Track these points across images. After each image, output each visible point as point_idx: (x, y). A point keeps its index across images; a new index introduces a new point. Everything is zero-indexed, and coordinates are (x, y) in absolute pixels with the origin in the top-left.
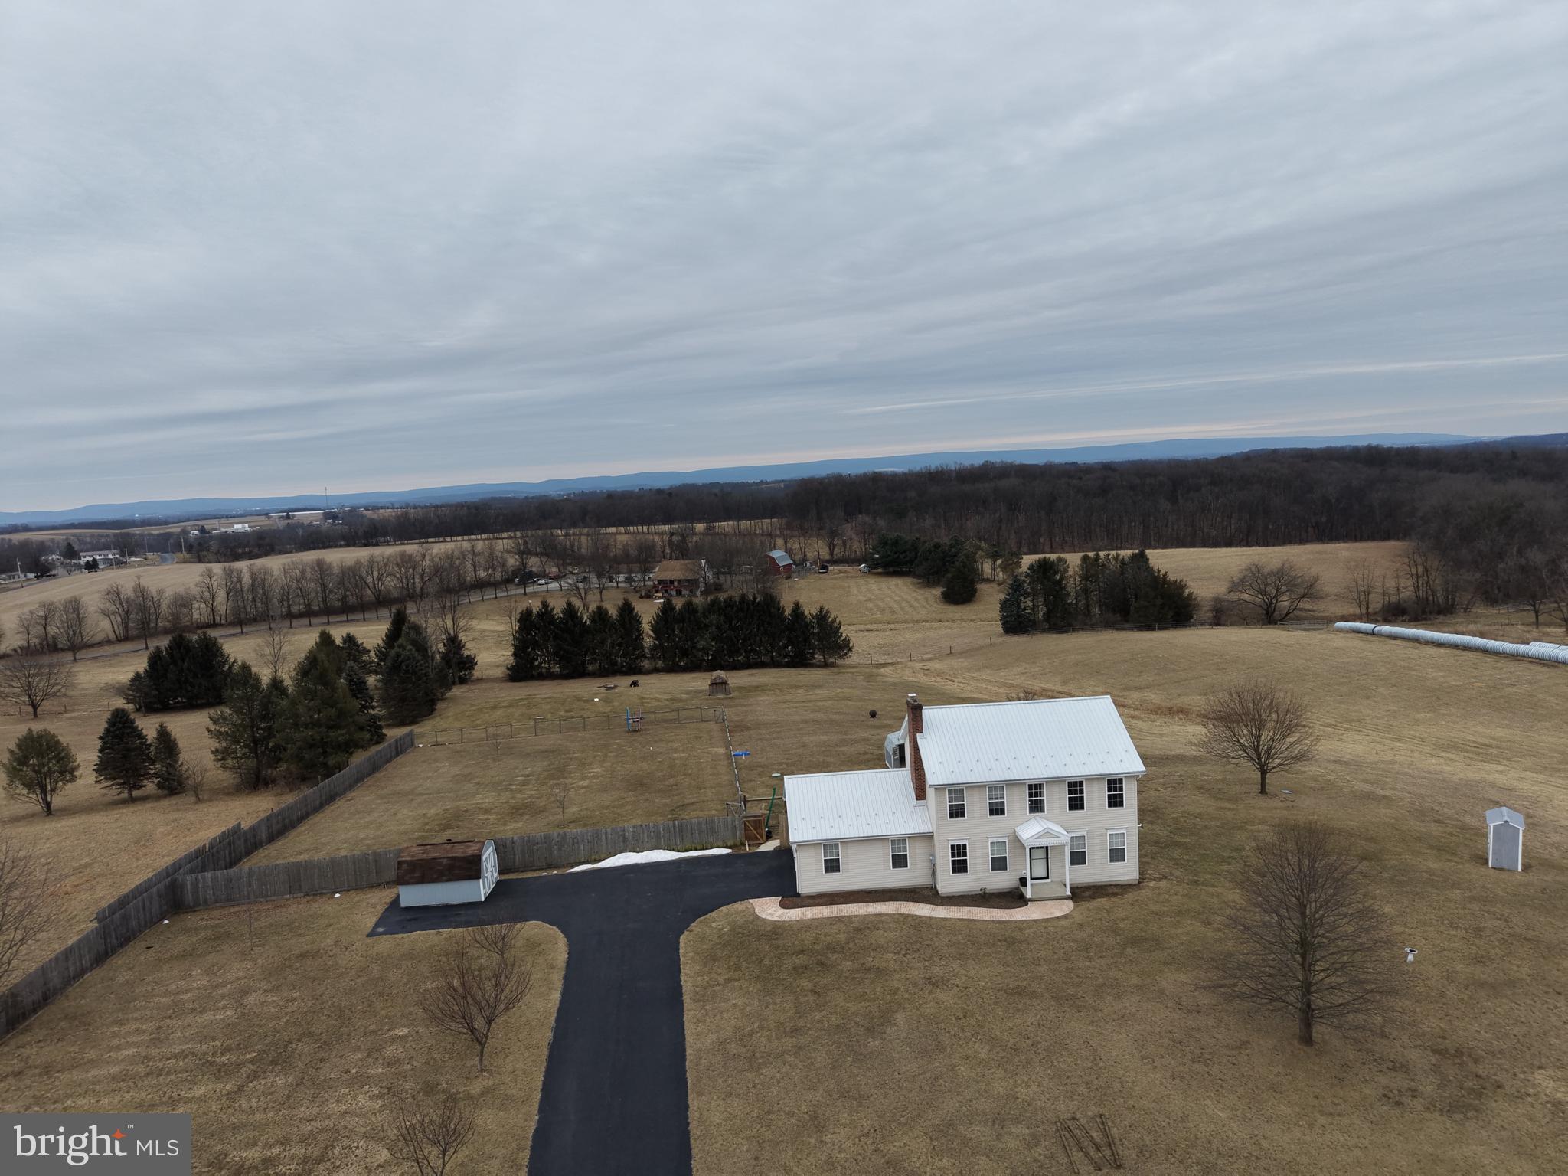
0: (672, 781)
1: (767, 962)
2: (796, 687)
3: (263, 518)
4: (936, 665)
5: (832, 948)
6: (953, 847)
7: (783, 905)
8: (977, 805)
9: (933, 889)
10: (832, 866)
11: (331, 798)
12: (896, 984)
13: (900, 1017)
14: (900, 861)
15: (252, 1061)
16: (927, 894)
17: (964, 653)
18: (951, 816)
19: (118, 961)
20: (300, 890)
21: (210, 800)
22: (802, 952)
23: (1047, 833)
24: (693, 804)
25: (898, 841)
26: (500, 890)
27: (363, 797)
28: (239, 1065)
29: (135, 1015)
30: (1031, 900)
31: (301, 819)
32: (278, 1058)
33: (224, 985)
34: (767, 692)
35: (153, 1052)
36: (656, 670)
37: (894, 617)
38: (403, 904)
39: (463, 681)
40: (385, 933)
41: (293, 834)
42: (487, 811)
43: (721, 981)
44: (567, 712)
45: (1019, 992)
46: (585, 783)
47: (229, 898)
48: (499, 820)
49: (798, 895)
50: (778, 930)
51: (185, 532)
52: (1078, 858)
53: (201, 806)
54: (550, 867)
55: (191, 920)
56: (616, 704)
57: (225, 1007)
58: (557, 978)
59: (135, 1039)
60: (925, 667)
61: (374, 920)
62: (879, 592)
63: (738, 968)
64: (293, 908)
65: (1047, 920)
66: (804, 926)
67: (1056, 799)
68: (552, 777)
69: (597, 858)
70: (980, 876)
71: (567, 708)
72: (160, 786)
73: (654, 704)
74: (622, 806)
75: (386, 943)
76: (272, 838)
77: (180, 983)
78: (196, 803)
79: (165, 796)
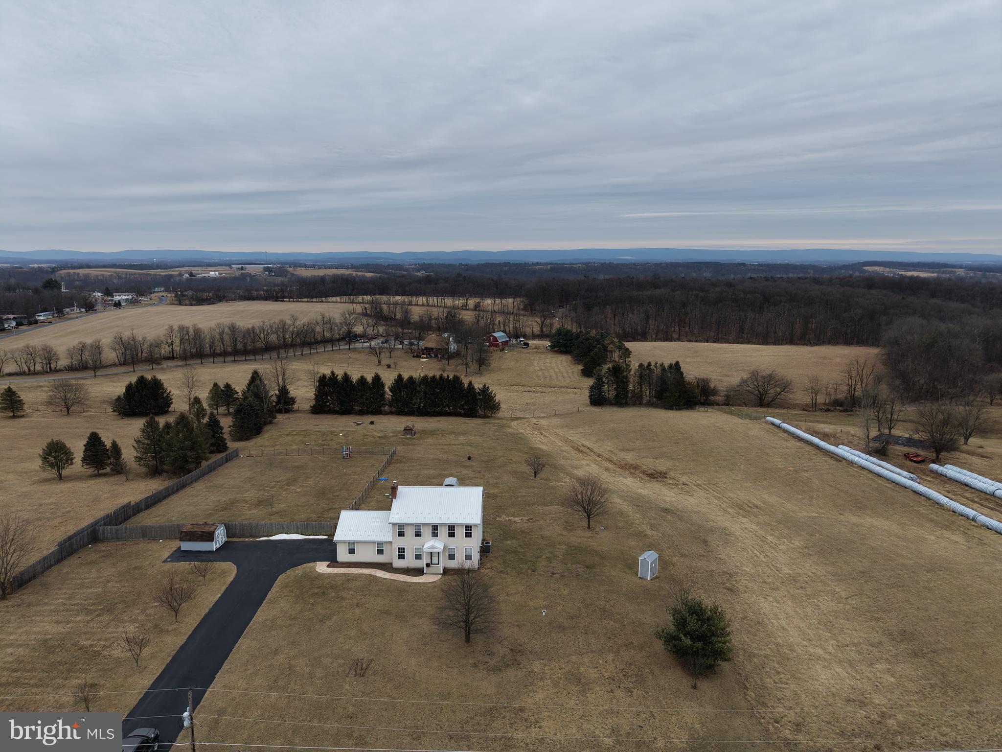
0: (337, 494)
1: (304, 590)
2: (452, 433)
3: (227, 268)
4: (543, 422)
5: (332, 587)
6: (399, 548)
7: (328, 566)
8: (409, 532)
9: (392, 564)
10: (352, 551)
11: (183, 486)
12: (344, 604)
13: (335, 617)
14: (380, 552)
15: (100, 609)
16: (386, 567)
17: (562, 416)
18: (399, 536)
19: (66, 562)
20: (146, 537)
21: (132, 480)
22: (319, 587)
23: (432, 547)
24: (335, 508)
25: (379, 544)
26: (225, 546)
27: (199, 486)
28: (95, 611)
29: (66, 587)
30: (425, 574)
31: (165, 498)
32: (110, 610)
33: (101, 577)
34: (435, 436)
35: (68, 602)
36: (391, 413)
37: (549, 383)
38: (182, 549)
39: (287, 411)
40: (169, 562)
41: (159, 505)
42: (247, 502)
43: (283, 596)
44: (323, 441)
45: (386, 612)
46: (299, 490)
47: (118, 538)
48: (249, 507)
49: (338, 562)
50: (320, 576)
51: (181, 275)
52: (452, 557)
53: (128, 483)
54: (251, 536)
55: (101, 546)
56: (350, 438)
57: (99, 587)
58: (224, 588)
59: (63, 596)
60: (537, 423)
61: (169, 555)
62: (549, 365)
63: (292, 591)
64: (141, 545)
65: (424, 583)
66: (330, 576)
67: (443, 532)
68: (288, 484)
69: (271, 534)
70: (409, 562)
71: (324, 439)
72: (112, 470)
73: (370, 439)
74: (305, 506)
75: (168, 566)
76: (148, 507)
77: (86, 575)
78: (126, 481)
79: (114, 475)
